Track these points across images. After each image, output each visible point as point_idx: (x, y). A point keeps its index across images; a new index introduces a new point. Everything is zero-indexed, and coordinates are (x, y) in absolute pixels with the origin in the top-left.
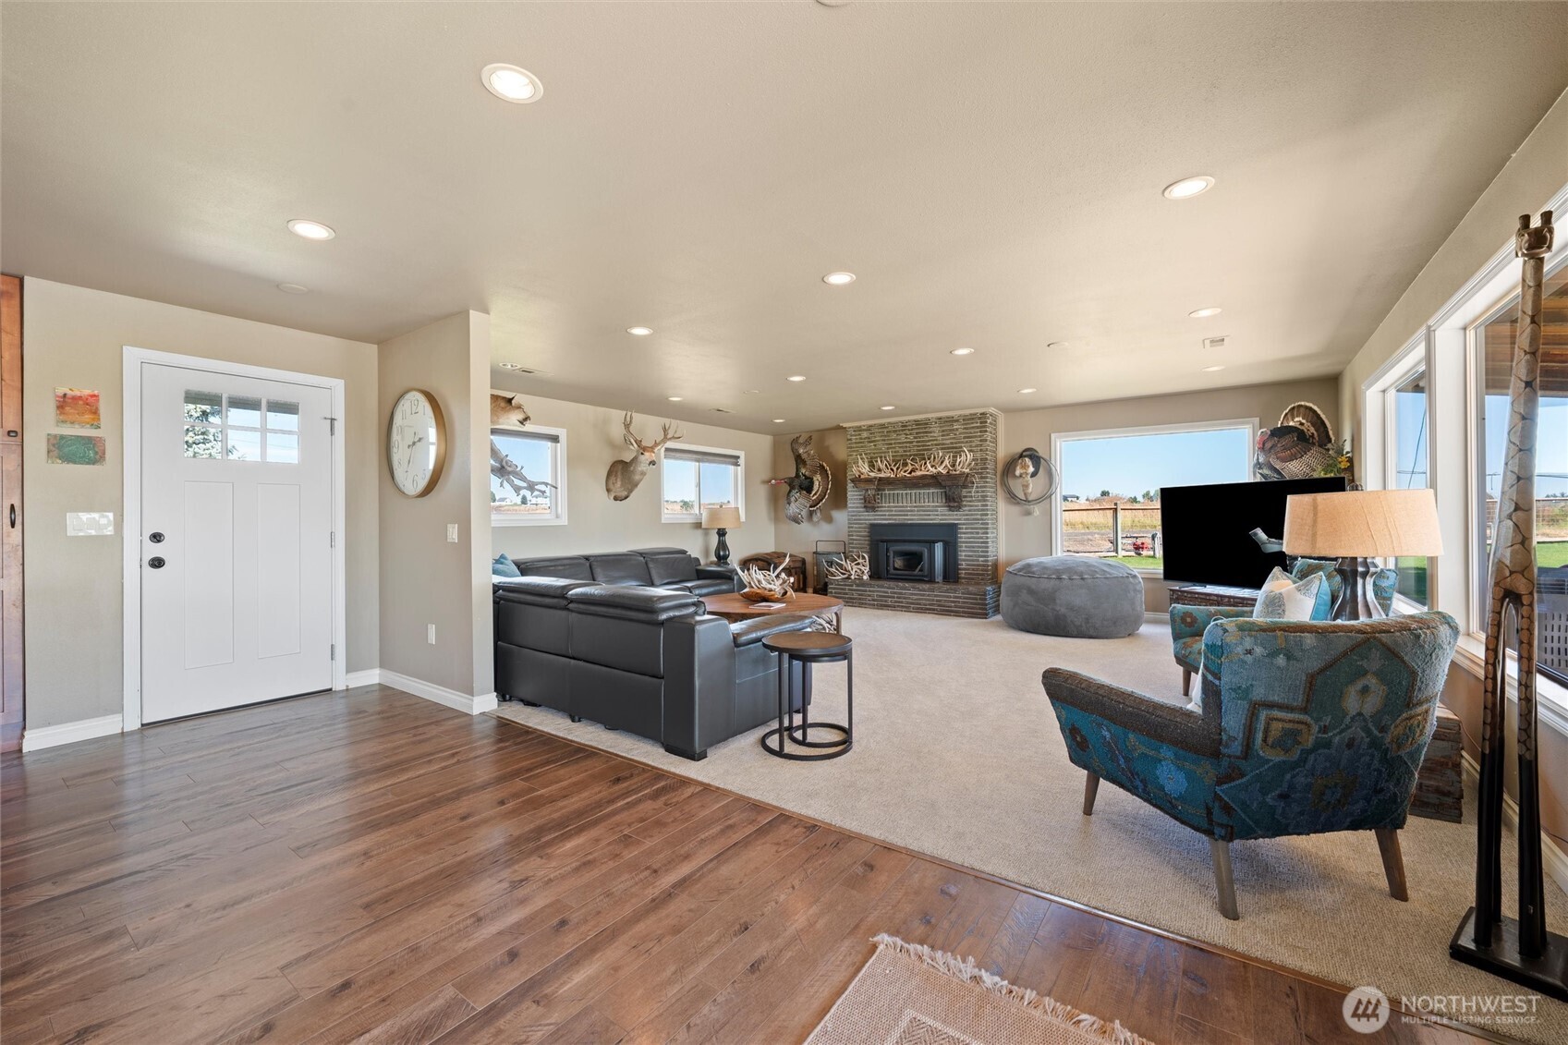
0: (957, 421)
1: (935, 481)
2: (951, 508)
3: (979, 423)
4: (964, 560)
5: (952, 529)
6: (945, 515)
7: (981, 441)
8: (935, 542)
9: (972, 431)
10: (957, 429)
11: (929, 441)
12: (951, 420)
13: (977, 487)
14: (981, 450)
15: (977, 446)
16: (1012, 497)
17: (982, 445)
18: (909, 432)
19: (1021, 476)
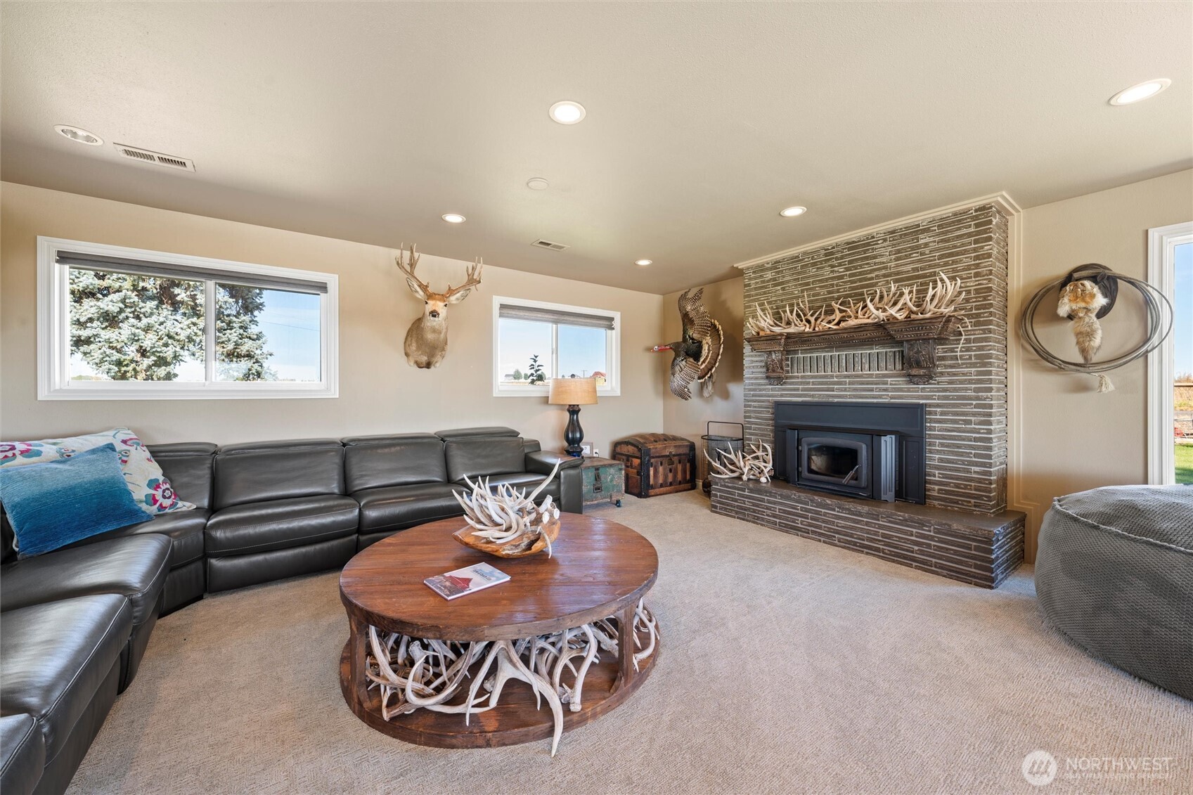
0: (927, 230)
1: (883, 333)
2: (911, 379)
5: (916, 413)
6: (901, 389)
7: (977, 258)
8: (880, 434)
9: (958, 243)
10: (926, 245)
11: (872, 271)
13: (968, 341)
14: (976, 275)
15: (968, 268)
16: (1044, 358)
17: (977, 266)
18: (835, 263)
19: (1070, 317)
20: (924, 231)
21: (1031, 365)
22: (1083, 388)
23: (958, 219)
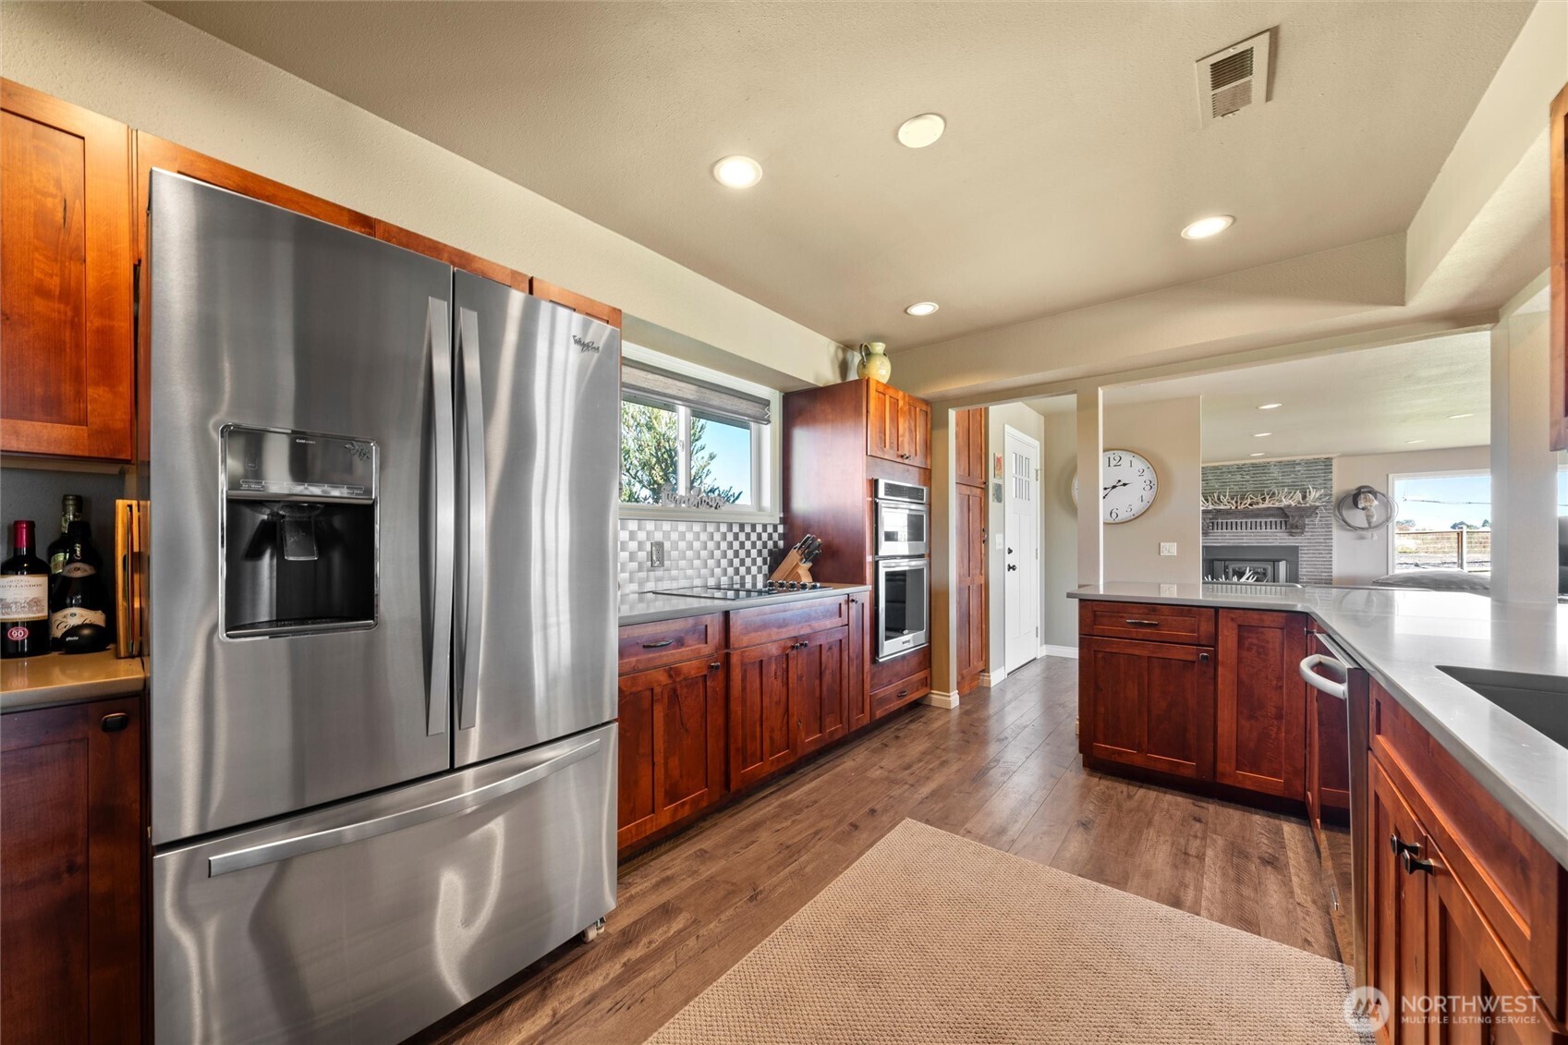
0: (1300, 464)
1: (1283, 513)
2: (1291, 534)
3: (1324, 466)
4: (1305, 575)
5: (1293, 551)
6: (1284, 539)
7: (1325, 480)
8: (1279, 561)
9: (1316, 472)
10: (1299, 471)
11: (1268, 480)
12: (1294, 464)
13: (1321, 517)
14: (1325, 488)
15: (1321, 484)
16: (1347, 525)
17: (1325, 484)
18: (1244, 473)
19: (1363, 509)
20: (1297, 464)
21: (1341, 527)
22: (1362, 538)
23: (1315, 462)
